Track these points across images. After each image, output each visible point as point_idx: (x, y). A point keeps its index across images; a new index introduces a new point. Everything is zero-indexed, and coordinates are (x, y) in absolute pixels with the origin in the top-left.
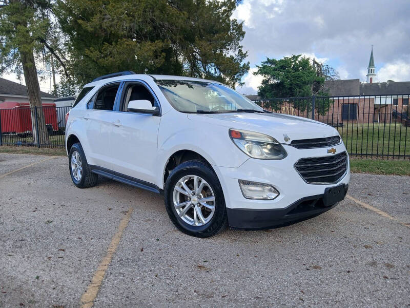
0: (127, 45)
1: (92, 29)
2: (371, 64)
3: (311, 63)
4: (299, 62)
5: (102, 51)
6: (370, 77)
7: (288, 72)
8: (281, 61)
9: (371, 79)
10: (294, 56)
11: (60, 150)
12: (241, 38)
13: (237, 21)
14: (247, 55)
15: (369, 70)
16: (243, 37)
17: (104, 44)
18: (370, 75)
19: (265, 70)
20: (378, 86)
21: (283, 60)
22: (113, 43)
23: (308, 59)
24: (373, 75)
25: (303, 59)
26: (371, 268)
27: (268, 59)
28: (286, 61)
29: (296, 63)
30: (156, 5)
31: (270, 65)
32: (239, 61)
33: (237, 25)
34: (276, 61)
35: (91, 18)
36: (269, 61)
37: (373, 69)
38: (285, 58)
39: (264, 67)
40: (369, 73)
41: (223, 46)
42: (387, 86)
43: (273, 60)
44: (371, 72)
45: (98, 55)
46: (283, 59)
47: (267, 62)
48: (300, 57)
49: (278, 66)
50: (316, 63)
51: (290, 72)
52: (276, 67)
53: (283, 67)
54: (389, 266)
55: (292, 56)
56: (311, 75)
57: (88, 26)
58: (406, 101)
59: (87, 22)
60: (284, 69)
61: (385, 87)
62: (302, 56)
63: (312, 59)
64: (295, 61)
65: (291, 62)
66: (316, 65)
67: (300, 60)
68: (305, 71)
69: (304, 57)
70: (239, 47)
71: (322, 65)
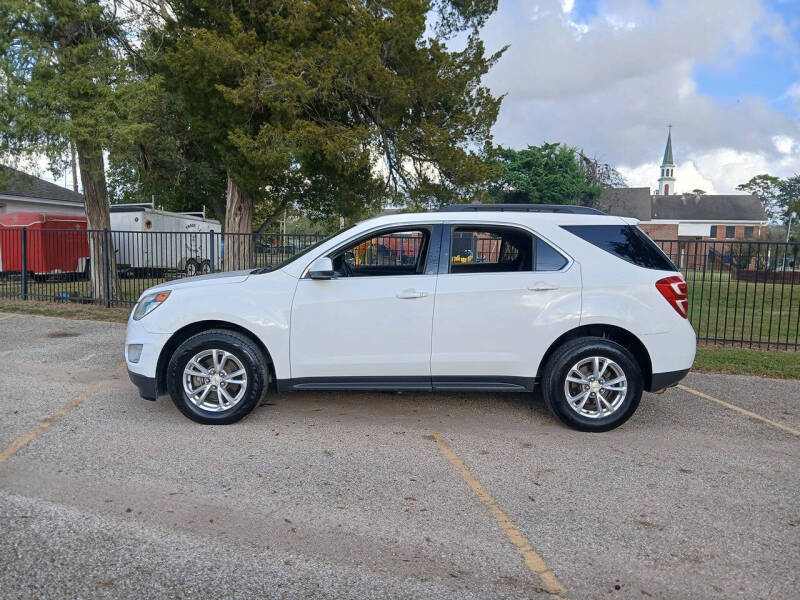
2: (668, 159)
3: (577, 158)
4: (556, 156)
6: (665, 183)
7: (537, 174)
8: (523, 153)
9: (667, 187)
10: (547, 145)
13: (491, 92)
15: (663, 171)
17: (264, 126)
18: (666, 179)
20: (681, 201)
21: (526, 152)
22: (280, 125)
23: (572, 151)
24: (670, 179)
25: (563, 151)
28: (533, 154)
29: (550, 158)
31: (502, 160)
33: (488, 99)
34: (515, 153)
36: (501, 152)
37: (670, 169)
38: (530, 147)
40: (663, 175)
41: (461, 135)
42: (697, 201)
43: (510, 151)
44: (666, 175)
45: (250, 143)
46: (526, 148)
48: (557, 148)
49: (518, 162)
50: (585, 159)
52: (515, 165)
53: (528, 165)
55: (544, 144)
56: (578, 182)
57: (234, 96)
58: (730, 230)
59: (234, 89)
60: (530, 169)
61: (694, 203)
62: (561, 145)
63: (579, 151)
64: (548, 156)
65: (543, 157)
66: (584, 162)
67: (557, 152)
68: (567, 173)
69: (565, 146)
70: (487, 137)
71: (596, 163)
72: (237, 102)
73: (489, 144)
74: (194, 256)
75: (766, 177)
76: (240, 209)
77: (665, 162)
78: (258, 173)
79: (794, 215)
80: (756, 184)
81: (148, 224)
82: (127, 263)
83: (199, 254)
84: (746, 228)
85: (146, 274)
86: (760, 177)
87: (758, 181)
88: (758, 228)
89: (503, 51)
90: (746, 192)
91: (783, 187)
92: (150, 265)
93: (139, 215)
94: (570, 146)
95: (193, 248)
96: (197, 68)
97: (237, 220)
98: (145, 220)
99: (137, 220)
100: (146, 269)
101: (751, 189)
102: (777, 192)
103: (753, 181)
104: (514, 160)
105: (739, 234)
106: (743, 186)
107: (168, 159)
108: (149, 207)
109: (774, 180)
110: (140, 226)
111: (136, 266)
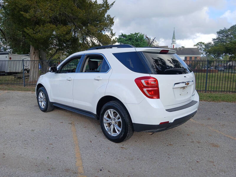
0: (51, 27)
1: (29, 17)
2: (174, 38)
3: (145, 37)
5: (35, 30)
8: (129, 36)
9: (174, 46)
10: (136, 33)
11: (6, 86)
12: (112, 25)
13: (111, 16)
14: (115, 34)
16: (113, 25)
17: (36, 26)
18: (173, 44)
19: (121, 40)
20: (177, 50)
22: (42, 25)
23: (143, 35)
25: (140, 35)
26: (192, 144)
27: (122, 34)
28: (132, 36)
29: (137, 37)
30: (68, 6)
31: (123, 38)
32: (110, 37)
33: (110, 18)
34: (126, 35)
35: (29, 10)
36: (122, 35)
37: (174, 40)
38: (131, 34)
39: (120, 39)
41: (103, 29)
43: (125, 35)
44: (173, 42)
45: (32, 32)
46: (130, 34)
47: (121, 36)
48: (139, 34)
49: (127, 38)
50: (147, 37)
51: (134, 42)
52: (127, 39)
53: (130, 39)
54: (199, 142)
56: (145, 44)
57: (27, 15)
58: (191, 58)
59: (27, 13)
60: (131, 40)
61: (181, 50)
62: (140, 33)
63: (145, 35)
64: (136, 36)
65: (134, 37)
66: (147, 38)
67: (139, 35)
68: (142, 42)
69: (141, 34)
70: (111, 30)
71: (150, 38)
72: (28, 17)
73: (112, 32)
74: (26, 68)
75: (201, 43)
76: (34, 53)
77: (173, 38)
78: (38, 41)
79: (208, 53)
80: (199, 45)
81: (10, 58)
82: (4, 71)
83: (28, 67)
84: (195, 57)
85: (10, 74)
86: (200, 43)
87: (199, 44)
88: (198, 57)
89: (114, 3)
90: (196, 47)
91: (205, 45)
92: (12, 71)
93: (7, 55)
94: (143, 34)
95: (26, 66)
96: (14, 6)
97: (34, 56)
98: (9, 57)
99: (6, 57)
100: (10, 72)
101: (197, 46)
102: (204, 47)
103: (198, 44)
104: (126, 38)
105: (193, 59)
106: (195, 45)
107: (18, 38)
108: (11, 53)
109: (203, 43)
110: (8, 59)
111: (7, 72)
